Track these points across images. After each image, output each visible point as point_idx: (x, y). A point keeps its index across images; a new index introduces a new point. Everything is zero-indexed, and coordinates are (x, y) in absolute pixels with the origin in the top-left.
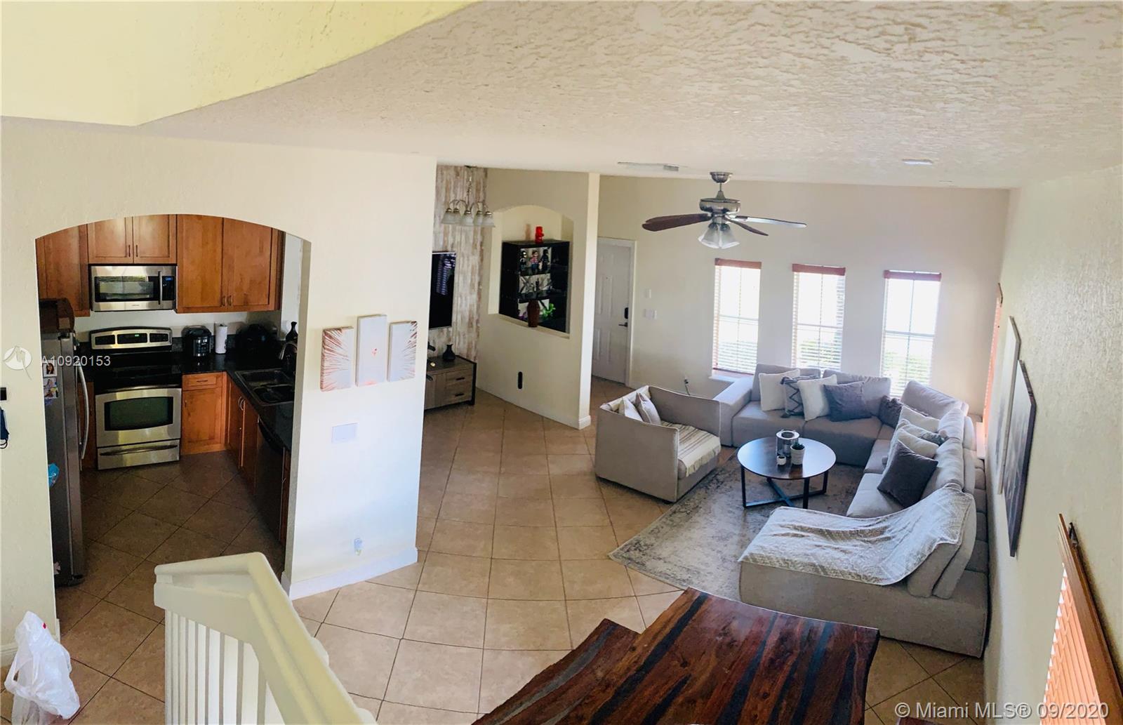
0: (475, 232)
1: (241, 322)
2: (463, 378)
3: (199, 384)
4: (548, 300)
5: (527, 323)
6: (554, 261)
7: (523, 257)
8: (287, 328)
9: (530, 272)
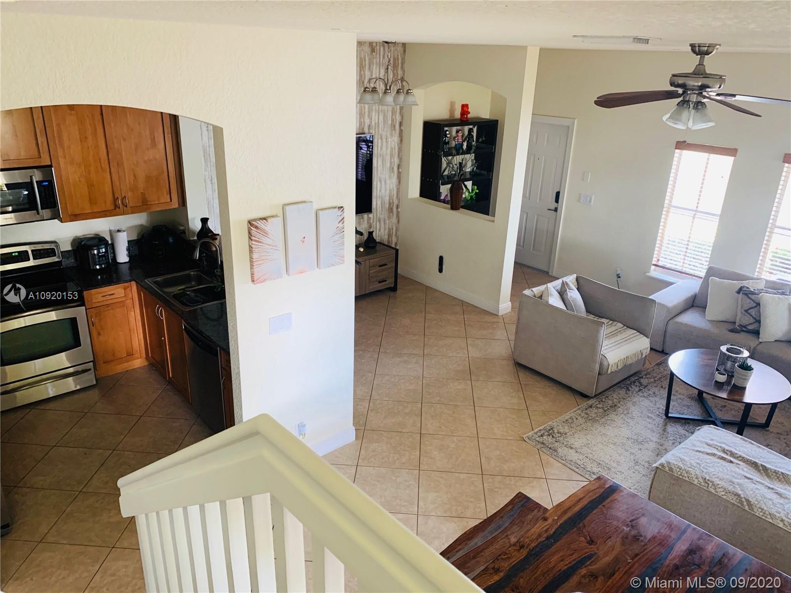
0: (394, 113)
1: (141, 225)
2: (386, 265)
3: (104, 299)
4: (471, 182)
5: (449, 206)
6: (480, 140)
7: (446, 136)
8: (196, 225)
9: (454, 152)
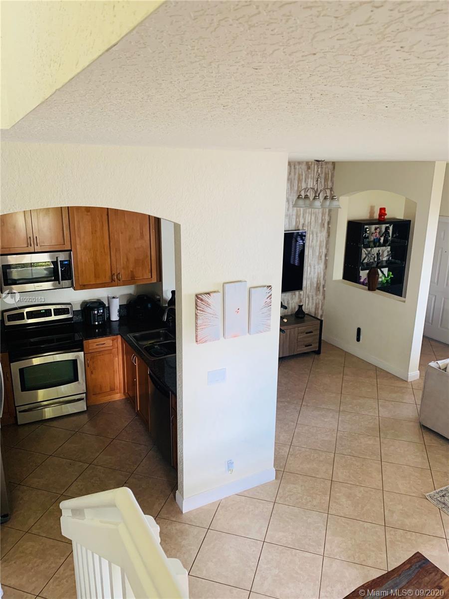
0: (323, 214)
1: (130, 294)
2: (312, 332)
3: (97, 347)
4: (387, 269)
5: (367, 287)
6: (394, 236)
7: (366, 232)
8: (168, 296)
9: (372, 244)
